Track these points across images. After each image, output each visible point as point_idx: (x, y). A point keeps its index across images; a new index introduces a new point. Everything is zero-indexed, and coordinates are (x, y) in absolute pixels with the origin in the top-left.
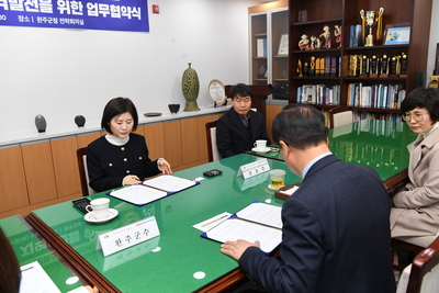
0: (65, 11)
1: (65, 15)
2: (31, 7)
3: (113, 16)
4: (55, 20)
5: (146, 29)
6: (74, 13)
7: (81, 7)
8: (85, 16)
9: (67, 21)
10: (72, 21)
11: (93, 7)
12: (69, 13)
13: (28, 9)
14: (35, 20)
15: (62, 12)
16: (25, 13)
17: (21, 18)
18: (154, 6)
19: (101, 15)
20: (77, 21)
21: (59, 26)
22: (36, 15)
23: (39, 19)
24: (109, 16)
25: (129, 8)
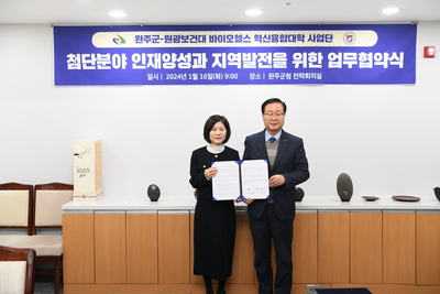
0: (301, 65)
1: (301, 69)
2: (264, 63)
3: (361, 66)
4: (289, 76)
6: (311, 66)
7: (321, 58)
8: (325, 68)
9: (301, 75)
10: (307, 76)
11: (335, 57)
12: (305, 66)
13: (261, 66)
14: (267, 76)
15: (297, 66)
16: (257, 71)
17: (252, 76)
18: (426, 49)
19: (345, 66)
20: (313, 75)
21: (292, 82)
22: (268, 71)
23: (271, 76)
24: (356, 67)
25: (386, 55)
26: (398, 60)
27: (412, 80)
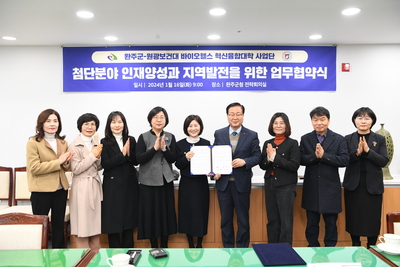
0: (251, 76)
1: (251, 79)
2: (223, 75)
3: (296, 77)
4: (241, 84)
5: (333, 88)
6: (258, 77)
7: (266, 71)
8: (269, 79)
9: (251, 84)
10: (255, 84)
11: (277, 70)
12: (254, 77)
13: (220, 77)
14: (225, 85)
15: (248, 77)
16: (217, 80)
17: (214, 85)
18: (343, 65)
19: (284, 77)
20: (260, 84)
21: (244, 89)
22: (225, 81)
23: (228, 84)
24: (292, 78)
25: (314, 69)
26: (323, 73)
27: (335, 90)
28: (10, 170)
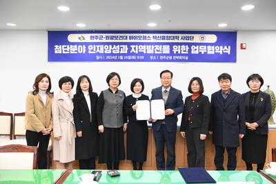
0: (177, 52)
1: (177, 54)
2: (158, 51)
3: (208, 53)
4: (171, 58)
6: (182, 52)
7: (187, 48)
8: (190, 54)
9: (177, 57)
10: (180, 57)
11: (195, 48)
12: (179, 52)
13: (156, 52)
14: (159, 58)
15: (175, 53)
16: (154, 55)
17: (151, 57)
18: (242, 45)
19: (200, 53)
20: (184, 57)
21: (172, 61)
22: (160, 55)
23: (161, 57)
24: (206, 53)
25: (221, 47)
26: (228, 50)
27: (235, 61)
28: (11, 115)
